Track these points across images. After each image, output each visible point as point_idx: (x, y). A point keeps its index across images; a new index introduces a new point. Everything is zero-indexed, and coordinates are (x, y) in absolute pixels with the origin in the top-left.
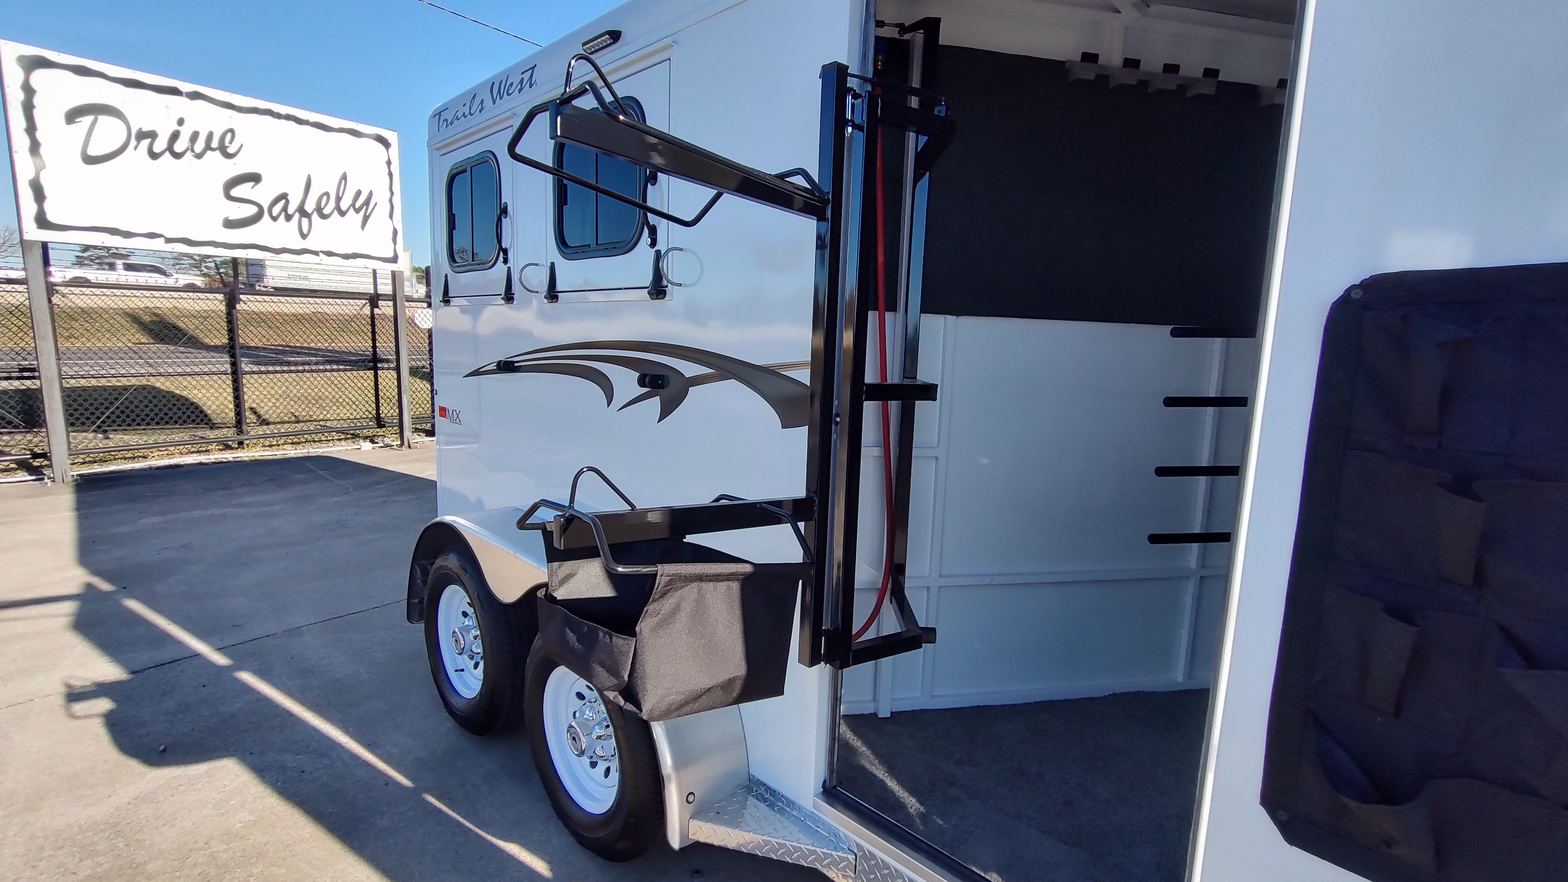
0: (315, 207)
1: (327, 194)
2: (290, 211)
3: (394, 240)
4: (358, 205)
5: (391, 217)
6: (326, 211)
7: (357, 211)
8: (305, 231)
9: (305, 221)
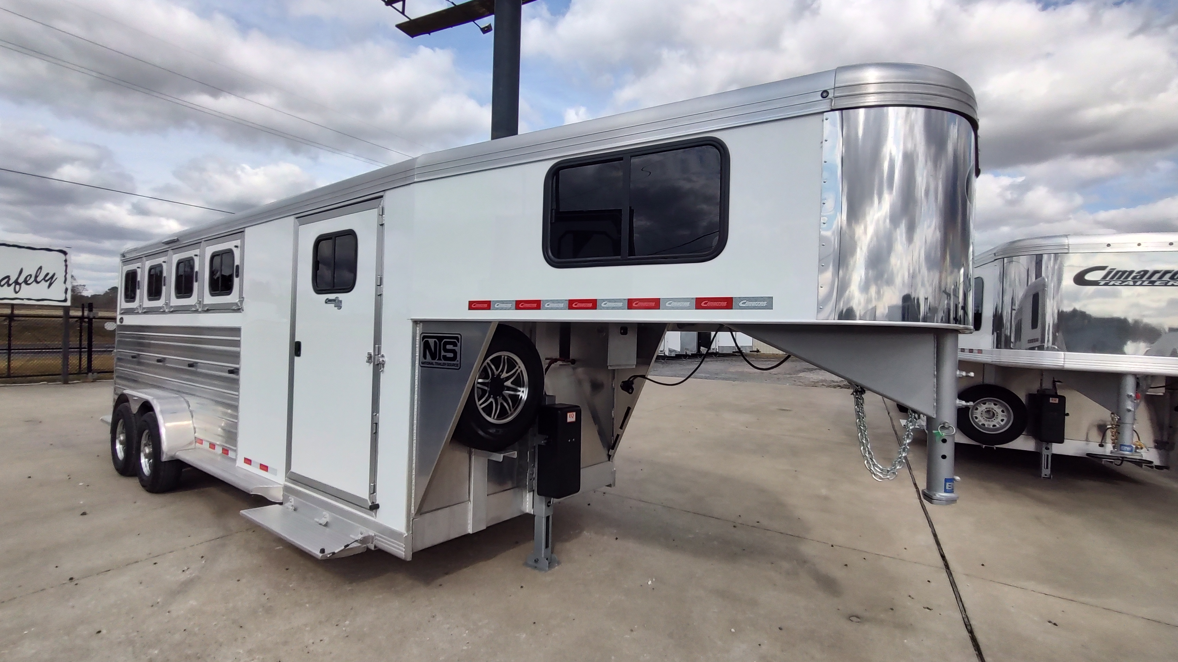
0: (23, 280)
1: (31, 275)
2: (10, 282)
3: (66, 292)
5: (65, 282)
6: (29, 282)
7: (46, 281)
8: (17, 291)
9: (18, 287)
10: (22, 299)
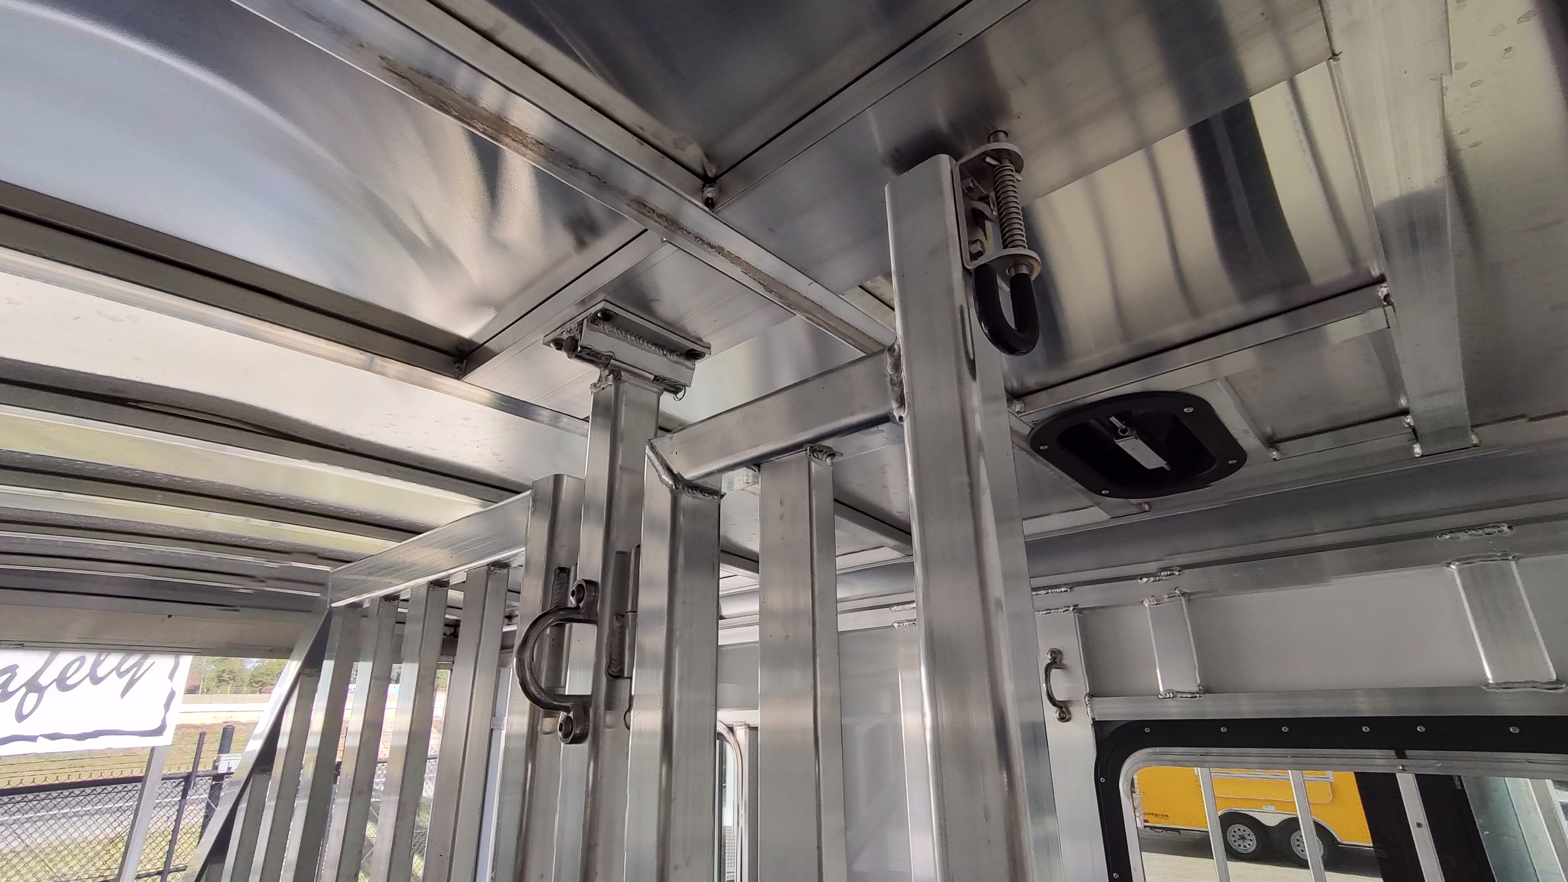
0: (56, 677)
1: (82, 660)
2: (11, 688)
3: (167, 706)
4: (123, 669)
5: (171, 677)
6: (69, 682)
7: (121, 675)
8: (25, 711)
9: (33, 697)
10: (33, 739)
